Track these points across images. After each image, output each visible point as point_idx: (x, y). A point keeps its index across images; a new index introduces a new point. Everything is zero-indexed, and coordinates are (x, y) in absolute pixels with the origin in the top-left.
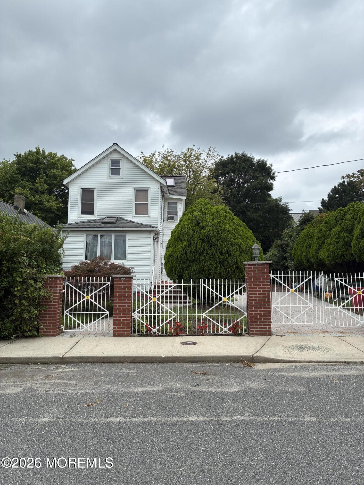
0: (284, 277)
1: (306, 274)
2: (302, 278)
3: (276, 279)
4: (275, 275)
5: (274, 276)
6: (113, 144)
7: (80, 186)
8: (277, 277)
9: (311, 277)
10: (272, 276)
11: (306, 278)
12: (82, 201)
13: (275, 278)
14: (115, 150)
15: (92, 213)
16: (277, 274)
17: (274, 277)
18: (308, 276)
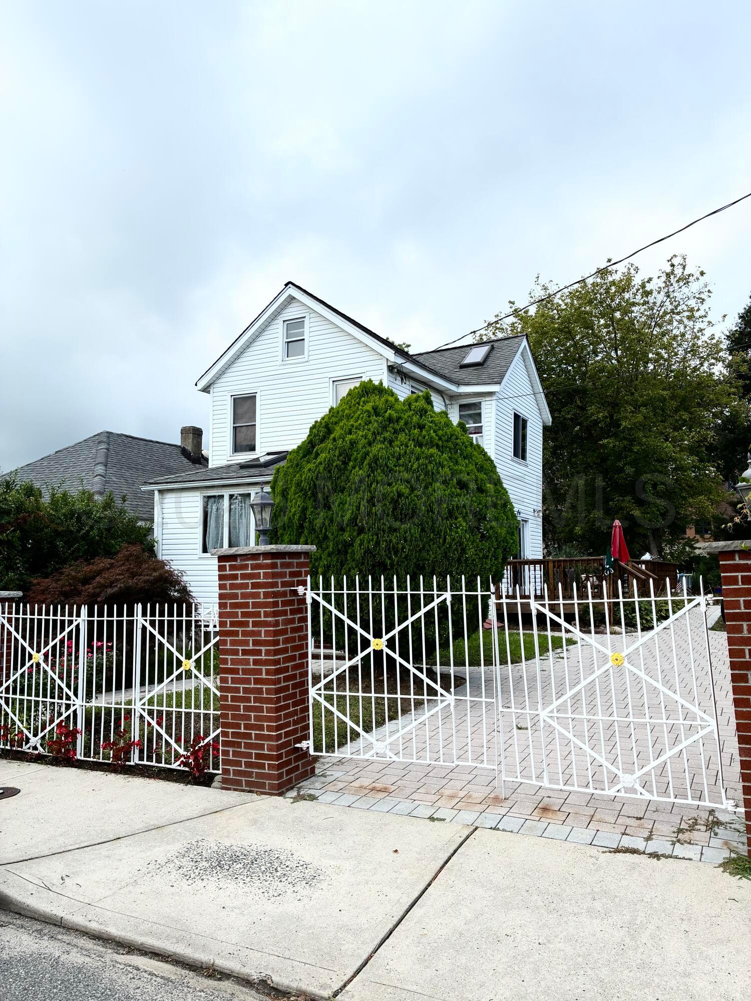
0: (352, 598)
1: (428, 586)
2: (415, 599)
3: (323, 603)
4: (321, 591)
5: (318, 595)
6: (286, 285)
7: (229, 391)
8: (327, 598)
9: (448, 595)
10: (310, 595)
11: (429, 599)
12: (234, 423)
13: (320, 599)
14: (292, 299)
15: (252, 448)
16: (327, 586)
17: (316, 597)
18: (435, 592)
